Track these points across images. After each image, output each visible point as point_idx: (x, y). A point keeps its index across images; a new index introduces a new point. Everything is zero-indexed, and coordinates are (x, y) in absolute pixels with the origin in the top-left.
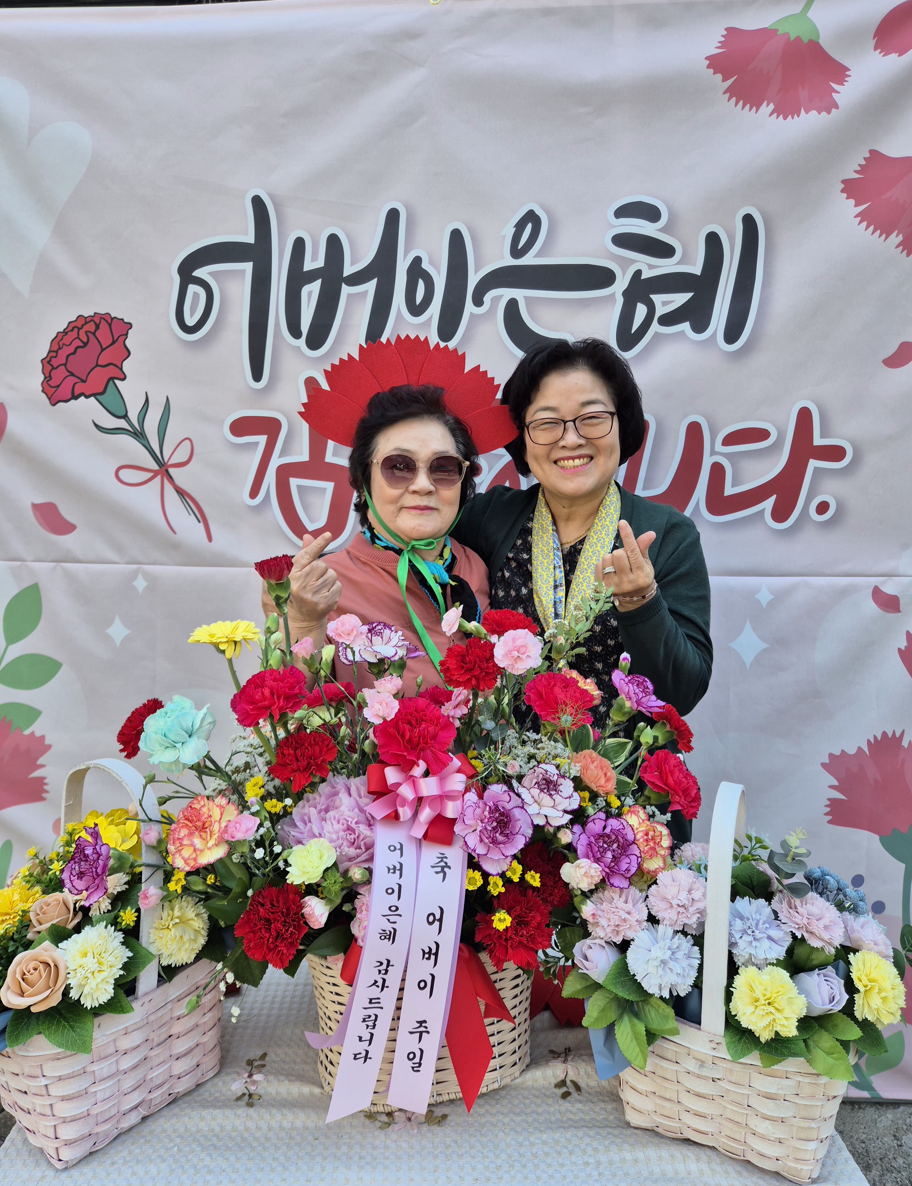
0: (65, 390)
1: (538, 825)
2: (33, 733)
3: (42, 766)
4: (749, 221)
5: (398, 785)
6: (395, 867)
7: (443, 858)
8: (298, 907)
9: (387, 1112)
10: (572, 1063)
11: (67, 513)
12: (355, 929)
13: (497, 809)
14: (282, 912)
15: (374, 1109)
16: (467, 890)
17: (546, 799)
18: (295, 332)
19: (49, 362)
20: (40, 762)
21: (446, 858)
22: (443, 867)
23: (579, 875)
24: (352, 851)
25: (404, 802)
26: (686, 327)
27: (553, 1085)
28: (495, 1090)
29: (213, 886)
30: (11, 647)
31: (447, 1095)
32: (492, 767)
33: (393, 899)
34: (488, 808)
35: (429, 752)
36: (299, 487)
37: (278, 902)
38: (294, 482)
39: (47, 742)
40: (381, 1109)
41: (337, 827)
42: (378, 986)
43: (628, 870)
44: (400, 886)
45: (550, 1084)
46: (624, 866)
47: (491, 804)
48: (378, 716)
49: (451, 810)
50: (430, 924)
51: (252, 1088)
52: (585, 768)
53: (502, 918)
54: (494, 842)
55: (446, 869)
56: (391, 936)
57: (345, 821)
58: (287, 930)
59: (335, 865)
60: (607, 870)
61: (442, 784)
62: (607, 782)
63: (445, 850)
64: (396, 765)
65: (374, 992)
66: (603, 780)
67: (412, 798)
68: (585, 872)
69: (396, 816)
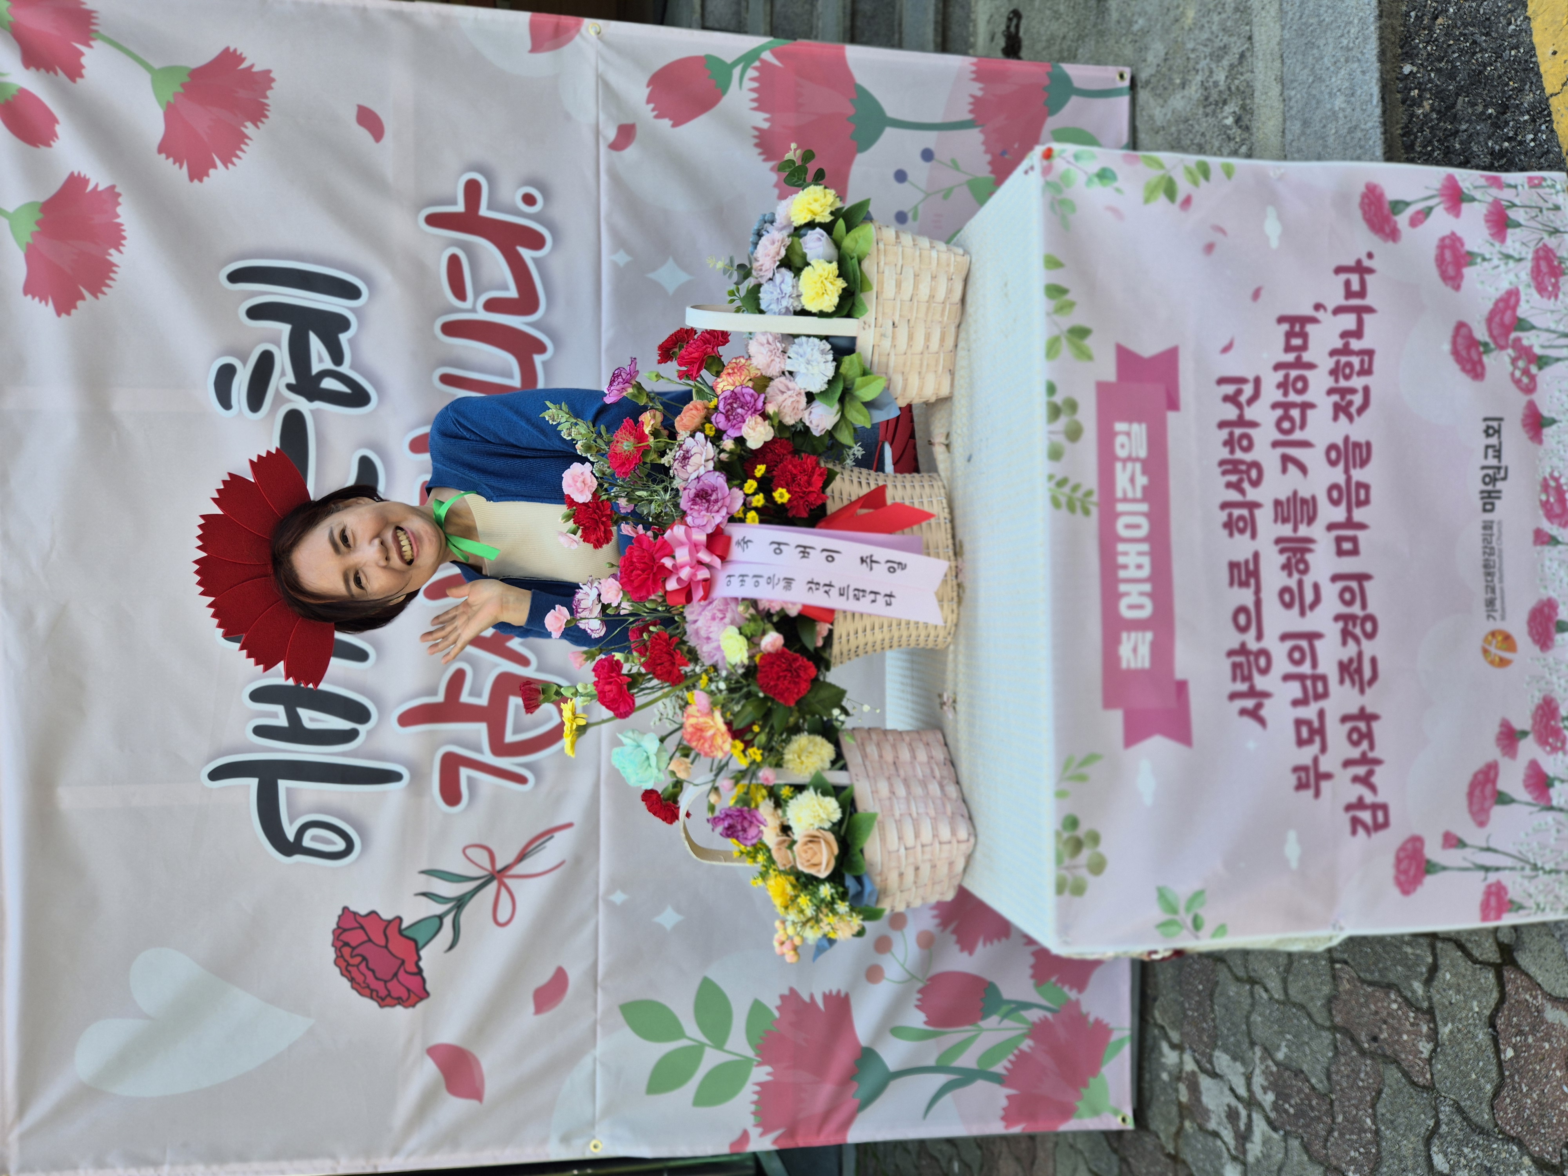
0: (412, 982)
1: (713, 468)
3: (811, 997)
4: (235, 277)
5: (679, 580)
6: (742, 581)
7: (738, 543)
8: (769, 656)
10: (935, 439)
11: (544, 976)
12: (793, 612)
13: (693, 501)
14: (772, 668)
16: (759, 523)
17: (692, 461)
18: (352, 735)
19: (383, 1000)
20: (808, 999)
21: (738, 540)
24: (729, 615)
25: (694, 574)
26: (344, 338)
28: (947, 502)
29: (762, 728)
30: (688, 1034)
33: (762, 581)
35: (655, 555)
36: (515, 732)
39: (787, 992)
41: (712, 631)
42: (830, 590)
43: (752, 396)
44: (754, 576)
46: (748, 398)
48: (617, 595)
49: (701, 537)
50: (781, 551)
52: (686, 427)
53: (779, 496)
54: (716, 501)
55: (745, 540)
56: (789, 582)
57: (709, 623)
58: (784, 664)
59: (739, 628)
60: (750, 412)
61: (681, 544)
62: (697, 409)
63: (734, 540)
64: (664, 582)
65: (834, 592)
66: (694, 412)
67: (692, 567)
68: (754, 429)
69: (706, 581)
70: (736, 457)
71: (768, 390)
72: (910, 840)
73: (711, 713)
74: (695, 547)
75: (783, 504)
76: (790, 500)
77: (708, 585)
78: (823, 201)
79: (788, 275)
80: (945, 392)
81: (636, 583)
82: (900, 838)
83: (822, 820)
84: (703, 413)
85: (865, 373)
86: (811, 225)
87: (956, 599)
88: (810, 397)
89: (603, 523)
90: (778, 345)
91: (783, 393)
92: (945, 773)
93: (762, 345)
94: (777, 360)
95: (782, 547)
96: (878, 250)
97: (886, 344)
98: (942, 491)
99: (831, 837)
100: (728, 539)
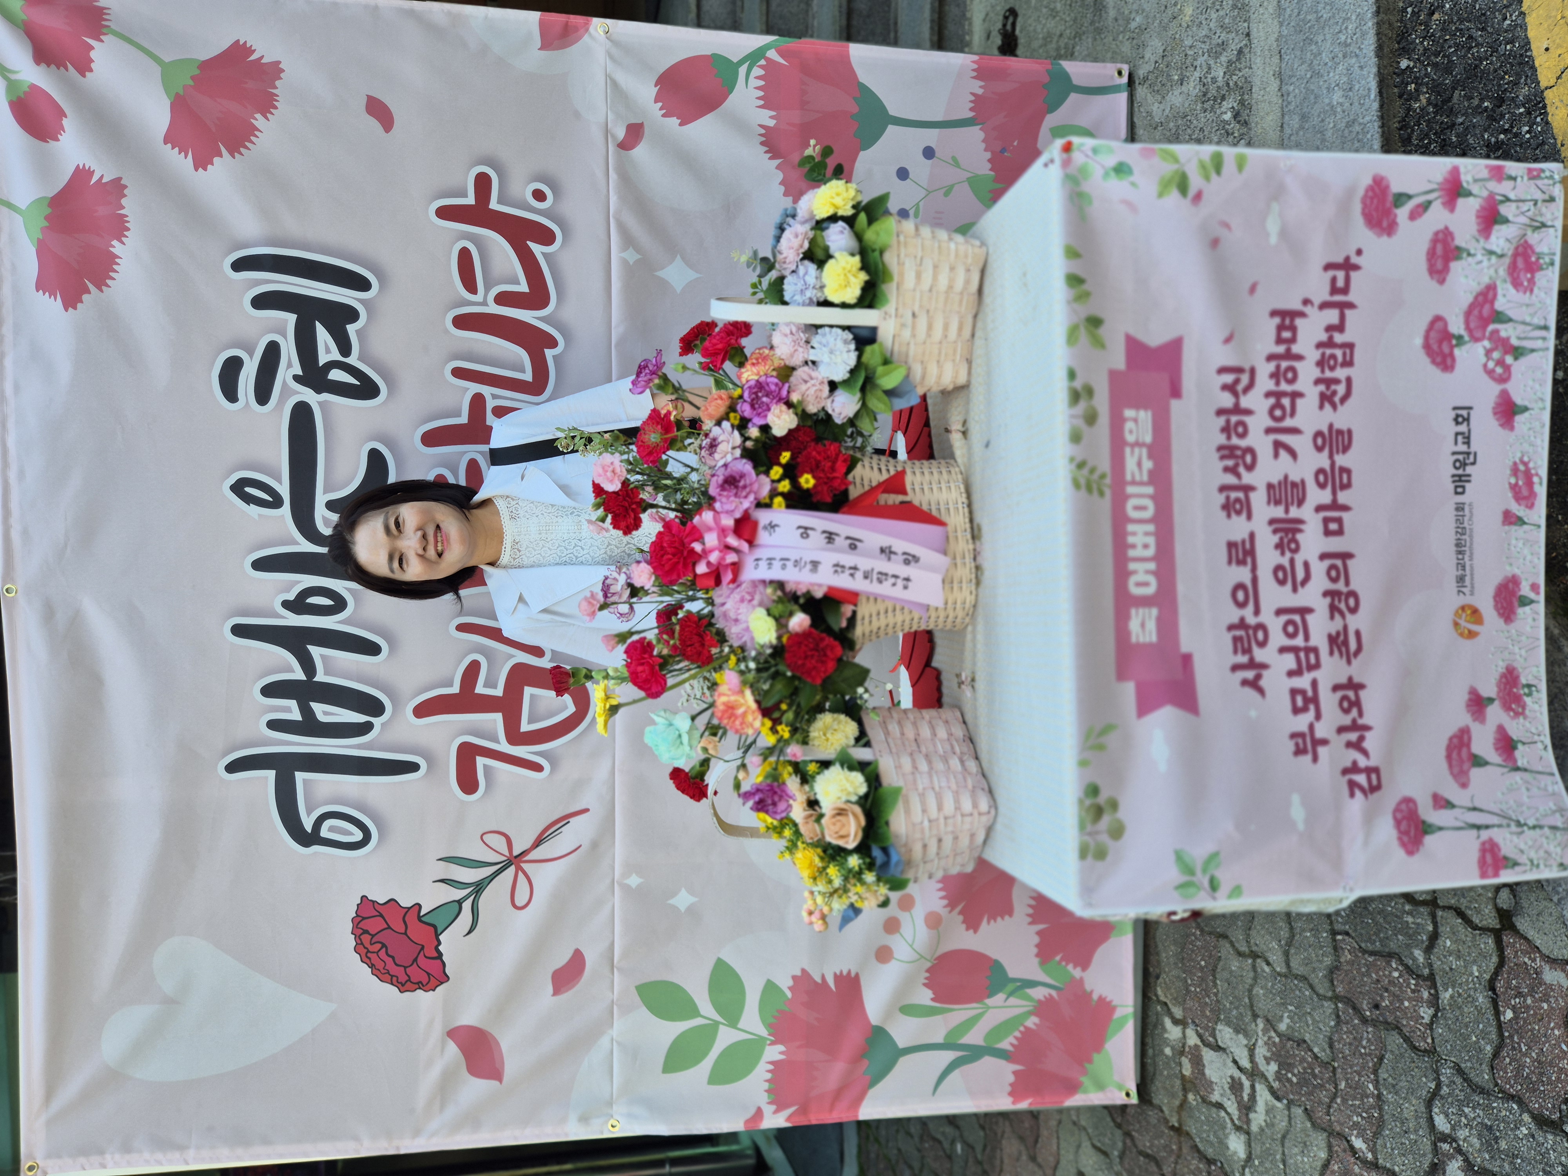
0: (433, 966)
1: (740, 455)
2: (790, 988)
3: (823, 977)
4: (240, 265)
5: (709, 564)
6: (769, 564)
7: (765, 528)
8: (797, 637)
10: (951, 426)
11: (562, 958)
12: (819, 594)
13: (721, 487)
14: (800, 648)
16: (786, 508)
17: (719, 448)
18: (366, 728)
19: (403, 985)
20: (818, 980)
21: (765, 525)
23: (778, 422)
24: (757, 598)
25: (723, 558)
26: (352, 329)
27: (964, 440)
28: (966, 487)
30: (702, 1012)
33: (790, 564)
34: (721, 492)
35: (685, 540)
36: (530, 722)
37: (792, 653)
38: (525, 727)
39: (799, 973)
41: (741, 611)
42: (855, 572)
43: (777, 385)
44: (781, 559)
45: (963, 443)
46: (773, 387)
48: (649, 579)
49: (728, 522)
50: (808, 536)
52: (710, 418)
53: (804, 480)
54: (745, 487)
56: (815, 564)
57: (737, 606)
58: (812, 642)
59: (767, 609)
60: (775, 401)
61: (710, 529)
62: (721, 398)
63: (761, 525)
64: (694, 565)
65: (859, 575)
66: (719, 402)
67: (721, 551)
68: (779, 417)
69: (734, 564)
70: (760, 445)
71: (792, 379)
72: (933, 812)
73: (741, 692)
74: (723, 532)
75: (808, 490)
76: (815, 486)
77: (736, 568)
78: (845, 195)
79: (812, 267)
80: (962, 380)
81: (667, 567)
82: (924, 811)
83: (849, 794)
84: (727, 403)
85: (886, 362)
86: (834, 218)
87: (974, 581)
88: (833, 386)
89: (633, 510)
90: (802, 335)
91: (806, 382)
92: (965, 749)
93: (786, 335)
94: (801, 350)
95: (808, 532)
96: (899, 242)
97: (906, 334)
98: (960, 477)
99: (858, 810)
100: (755, 524)
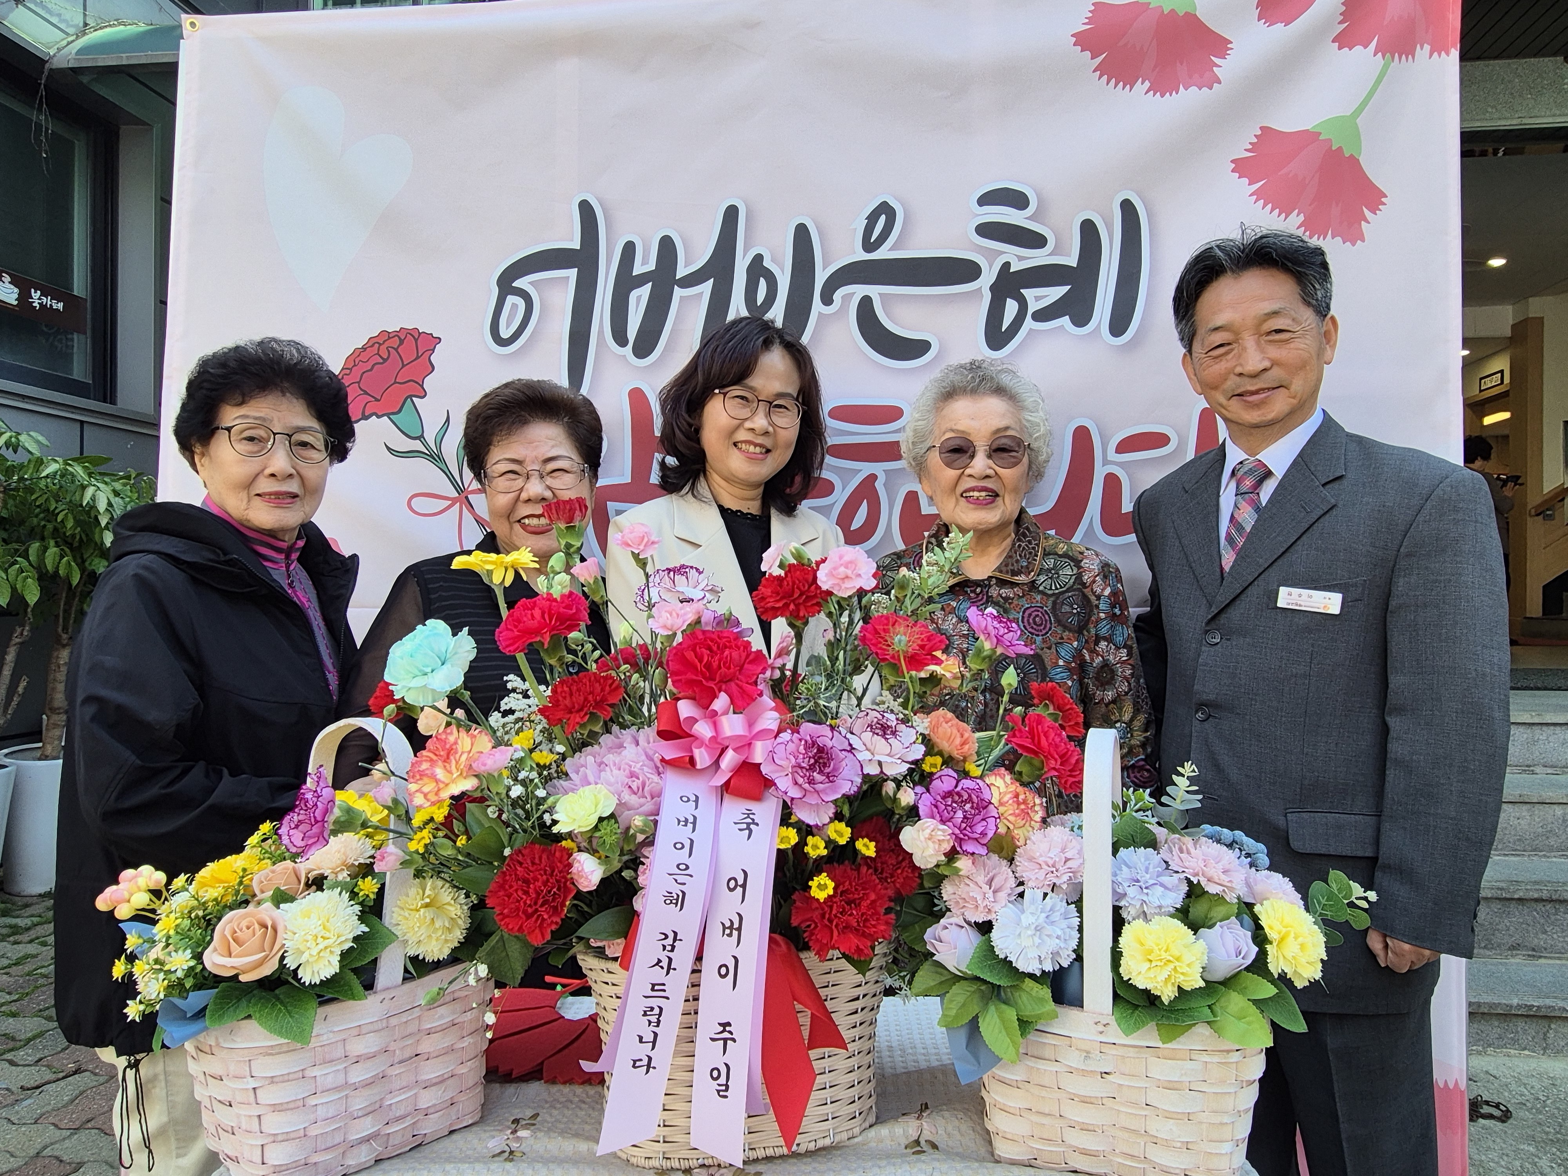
1: (868, 774)
4: (1128, 207)
5: (693, 721)
6: (686, 821)
7: (749, 814)
8: (565, 867)
9: (683, 1168)
10: (928, 1120)
12: (638, 904)
13: (814, 743)
14: (545, 871)
15: (667, 1164)
16: (779, 850)
17: (877, 740)
18: (622, 340)
21: (754, 814)
22: (748, 824)
23: (922, 838)
24: (633, 800)
25: (702, 743)
26: (1065, 321)
27: (903, 1146)
28: (823, 1149)
29: (464, 850)
31: (762, 1150)
32: (812, 703)
33: (682, 856)
34: (803, 742)
35: (733, 684)
37: (540, 858)
38: (614, 507)
40: (676, 1164)
41: (616, 772)
42: (662, 967)
43: (984, 834)
44: (692, 841)
45: (899, 1144)
46: (979, 829)
47: (808, 738)
48: (665, 627)
49: (759, 754)
50: (731, 890)
51: (515, 1145)
52: (934, 727)
53: (822, 883)
54: (811, 781)
55: (752, 826)
56: (679, 901)
57: (627, 767)
58: (550, 892)
59: (612, 816)
60: (957, 831)
61: (751, 724)
62: (963, 744)
63: (754, 806)
64: (692, 697)
65: (658, 975)
66: (958, 741)
67: (714, 739)
68: (930, 838)
69: (692, 761)
70: (887, 807)
71: (995, 857)
73: (470, 771)
74: (746, 745)
75: (809, 889)
76: (814, 900)
77: (687, 764)
78: (1302, 959)
79: (1176, 898)
80: (1002, 1149)
81: (690, 655)
82: (272, 1080)
83: (302, 952)
84: (956, 754)
85: (1024, 1023)
86: (1260, 937)
88: (984, 929)
89: (786, 605)
90: (1065, 878)
91: (990, 883)
92: (395, 1141)
93: (1063, 850)
94: (1041, 874)
95: (739, 890)
96: (1226, 1051)
99: (269, 968)
100: (757, 798)
